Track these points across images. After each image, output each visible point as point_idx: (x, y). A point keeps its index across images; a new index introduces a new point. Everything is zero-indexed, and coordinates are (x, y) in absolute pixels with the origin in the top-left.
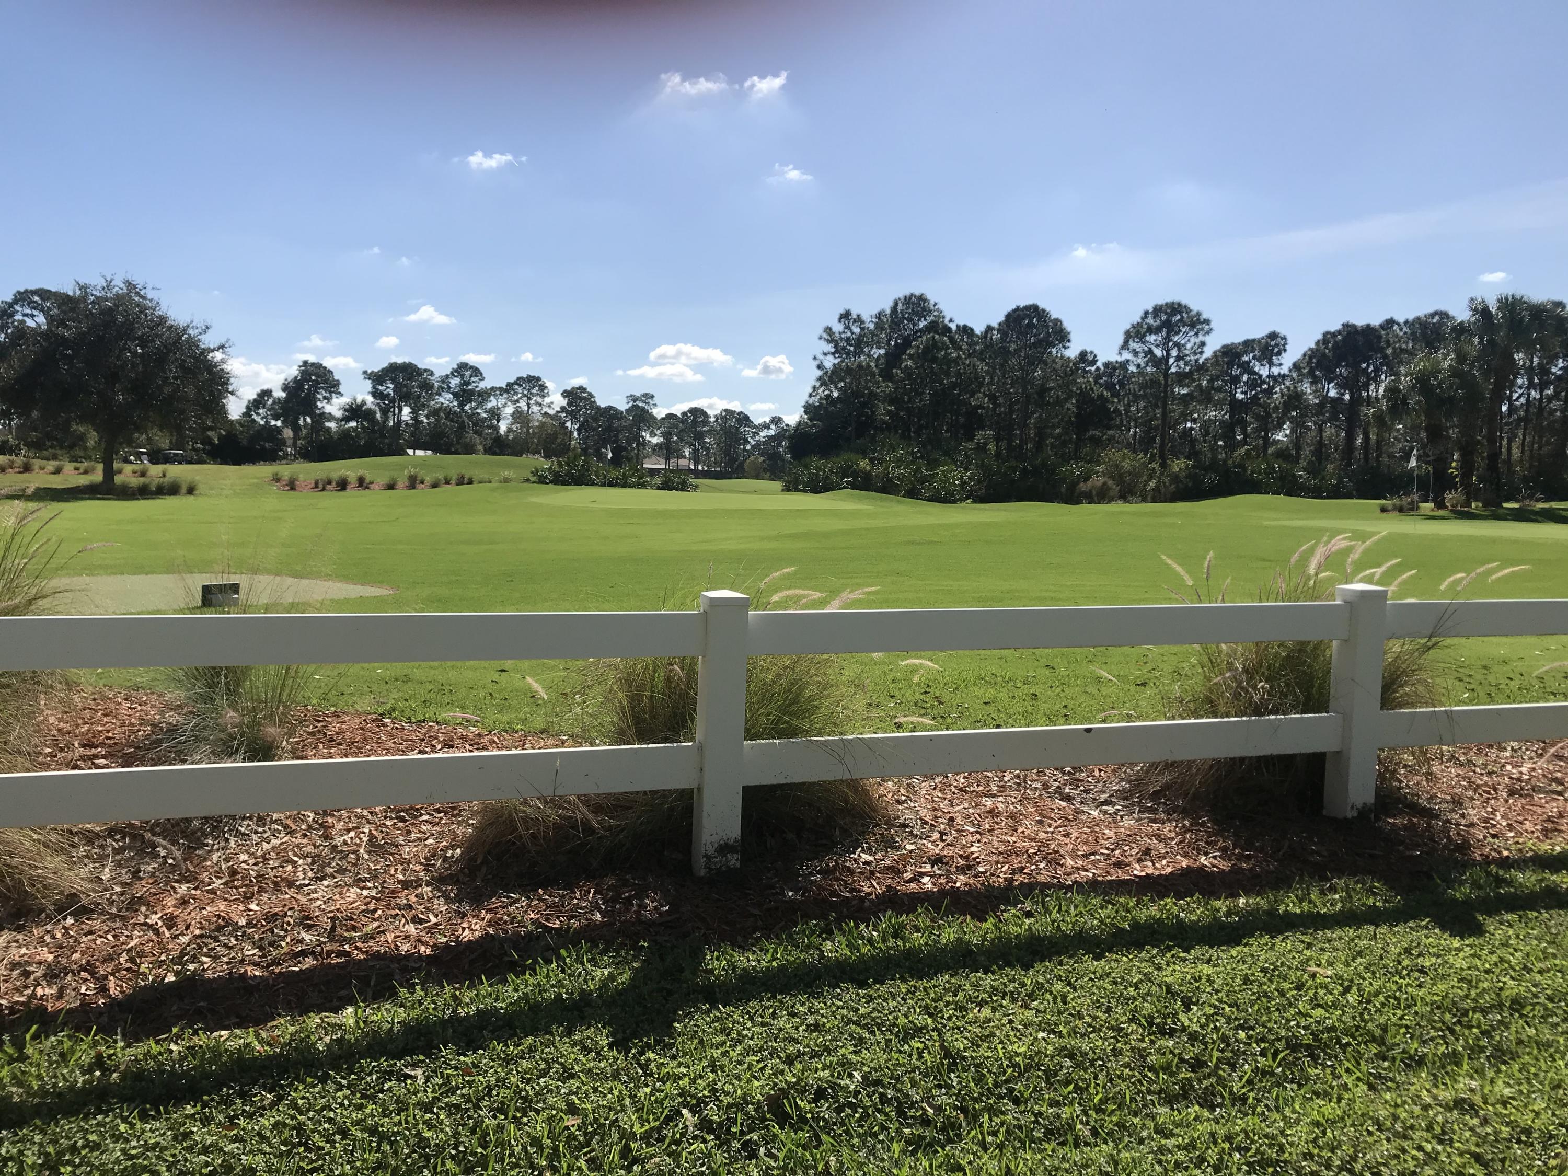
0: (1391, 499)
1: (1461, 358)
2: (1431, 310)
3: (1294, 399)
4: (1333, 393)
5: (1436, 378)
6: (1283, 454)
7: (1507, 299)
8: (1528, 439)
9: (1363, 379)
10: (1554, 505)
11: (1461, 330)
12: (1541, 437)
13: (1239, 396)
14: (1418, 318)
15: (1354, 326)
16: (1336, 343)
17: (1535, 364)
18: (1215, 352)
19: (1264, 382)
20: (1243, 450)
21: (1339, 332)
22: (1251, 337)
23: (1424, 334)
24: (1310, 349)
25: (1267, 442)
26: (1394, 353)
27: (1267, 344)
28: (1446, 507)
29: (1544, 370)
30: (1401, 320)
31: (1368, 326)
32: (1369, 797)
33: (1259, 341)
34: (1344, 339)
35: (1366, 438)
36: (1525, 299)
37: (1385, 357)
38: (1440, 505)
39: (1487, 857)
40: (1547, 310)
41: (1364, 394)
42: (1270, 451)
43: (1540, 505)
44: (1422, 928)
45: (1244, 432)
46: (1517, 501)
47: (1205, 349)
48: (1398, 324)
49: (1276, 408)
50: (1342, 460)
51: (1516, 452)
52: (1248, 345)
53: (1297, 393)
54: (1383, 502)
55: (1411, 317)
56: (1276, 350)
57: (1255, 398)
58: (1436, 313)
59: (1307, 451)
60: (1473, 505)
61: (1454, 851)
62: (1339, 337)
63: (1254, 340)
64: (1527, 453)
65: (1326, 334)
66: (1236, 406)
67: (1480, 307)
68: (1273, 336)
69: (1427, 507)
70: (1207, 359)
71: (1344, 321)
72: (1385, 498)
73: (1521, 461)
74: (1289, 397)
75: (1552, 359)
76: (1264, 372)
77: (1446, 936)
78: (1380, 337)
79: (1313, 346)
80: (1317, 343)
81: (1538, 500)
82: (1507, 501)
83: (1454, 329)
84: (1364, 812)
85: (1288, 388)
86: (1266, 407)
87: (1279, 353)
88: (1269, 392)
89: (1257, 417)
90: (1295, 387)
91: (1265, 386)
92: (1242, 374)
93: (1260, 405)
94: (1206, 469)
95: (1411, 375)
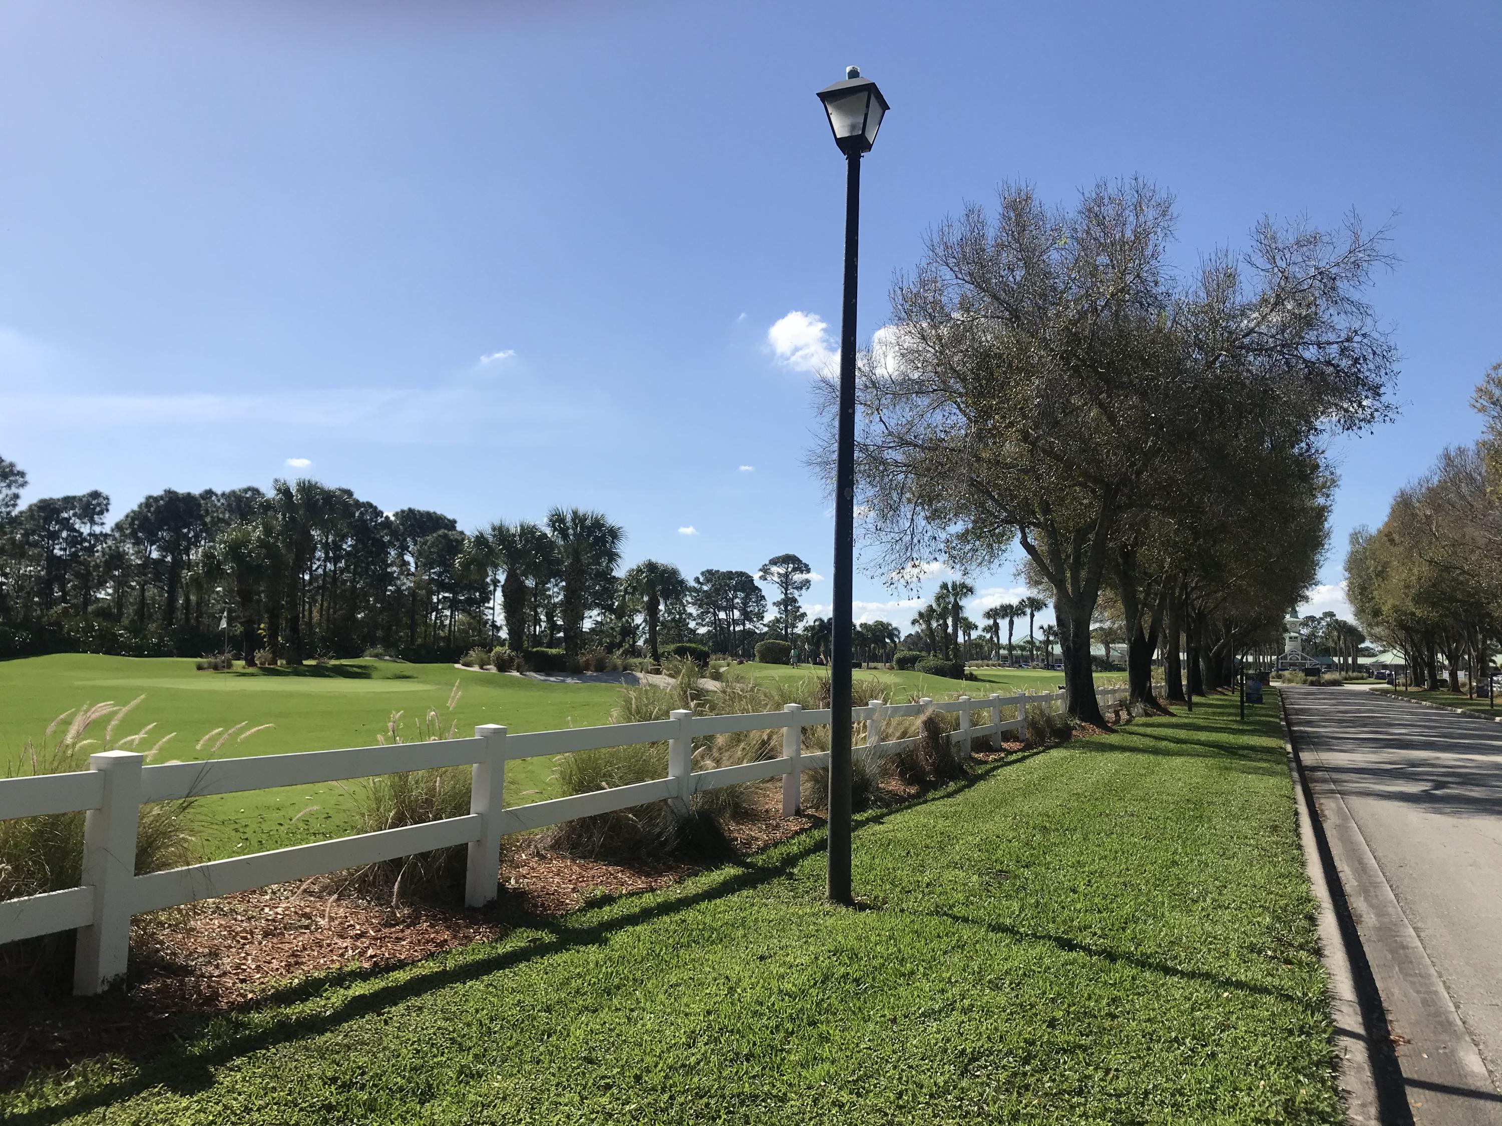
0: (207, 657)
1: (268, 530)
2: (245, 486)
3: (116, 559)
4: (155, 555)
5: (246, 547)
6: (104, 613)
7: (304, 483)
8: (325, 604)
9: (184, 543)
10: (344, 662)
11: (268, 506)
12: (335, 604)
13: (57, 552)
14: (234, 492)
15: (175, 493)
16: (158, 507)
17: (330, 540)
18: (30, 506)
19: (85, 540)
20: (60, 607)
21: (161, 498)
22: (71, 493)
23: (239, 507)
24: (133, 511)
25: (88, 601)
26: (212, 521)
27: (89, 504)
28: (256, 665)
29: (337, 547)
30: (219, 492)
31: (189, 494)
32: (122, 968)
33: (80, 499)
34: (165, 505)
35: (187, 600)
36: (319, 485)
37: (205, 524)
38: (251, 663)
39: (233, 1003)
40: (336, 497)
41: (185, 557)
42: (90, 609)
43: (334, 662)
44: (154, 1095)
45: (62, 589)
46: (313, 658)
47: (19, 502)
48: (216, 495)
49: (97, 566)
50: (164, 620)
51: (316, 616)
52: (69, 502)
53: (119, 552)
54: (199, 659)
55: (227, 490)
56: (98, 509)
57: (74, 555)
58: (249, 489)
59: (130, 611)
60: (279, 663)
61: (203, 1004)
62: (161, 502)
63: (74, 498)
64: (325, 617)
65: (149, 498)
66: (53, 561)
67: (283, 488)
68: (96, 495)
69: (239, 664)
70: (21, 513)
71: (167, 487)
72: (201, 657)
73: (319, 624)
74: (111, 556)
75: (343, 538)
76: (85, 530)
77: (177, 1097)
78: (199, 505)
79: (136, 508)
80: (140, 506)
81: (331, 658)
82: (307, 659)
83: (261, 505)
84: (116, 985)
85: (110, 547)
86: (86, 564)
87: (101, 513)
88: (91, 550)
89: (77, 575)
90: (117, 547)
91: (86, 544)
92: (60, 531)
93: (80, 563)
94: (19, 627)
95: (225, 543)
